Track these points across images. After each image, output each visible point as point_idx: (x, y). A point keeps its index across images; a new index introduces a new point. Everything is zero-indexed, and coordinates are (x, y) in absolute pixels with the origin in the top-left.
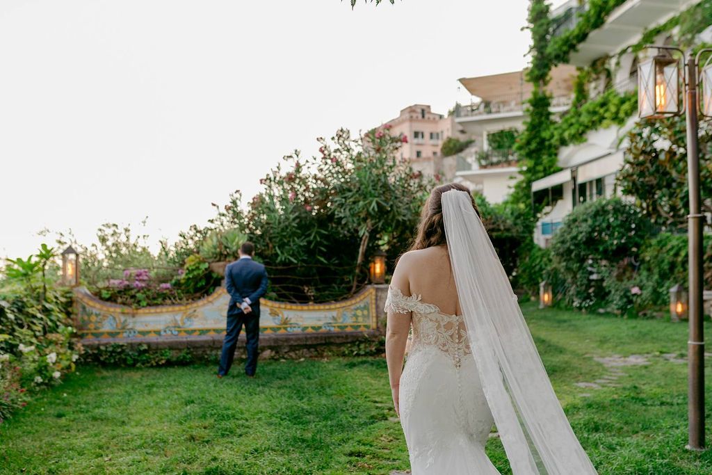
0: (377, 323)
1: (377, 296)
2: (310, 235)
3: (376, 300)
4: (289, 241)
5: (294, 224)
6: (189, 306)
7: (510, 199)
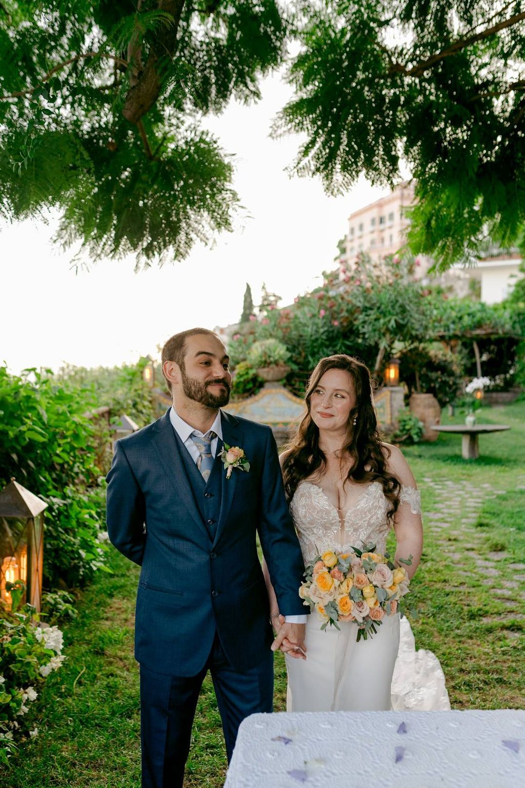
0: (391, 418)
1: (391, 397)
2: (335, 346)
3: (391, 400)
4: (319, 351)
5: (324, 337)
6: (240, 404)
7: (510, 298)
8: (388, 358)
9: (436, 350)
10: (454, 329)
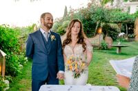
8: (99, 27)
9: (112, 25)
10: (119, 20)
